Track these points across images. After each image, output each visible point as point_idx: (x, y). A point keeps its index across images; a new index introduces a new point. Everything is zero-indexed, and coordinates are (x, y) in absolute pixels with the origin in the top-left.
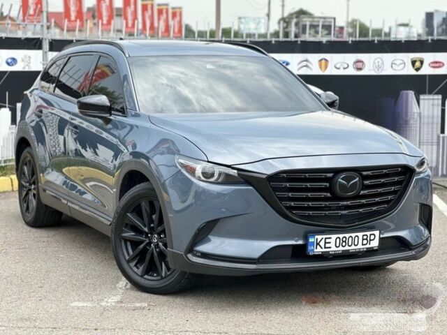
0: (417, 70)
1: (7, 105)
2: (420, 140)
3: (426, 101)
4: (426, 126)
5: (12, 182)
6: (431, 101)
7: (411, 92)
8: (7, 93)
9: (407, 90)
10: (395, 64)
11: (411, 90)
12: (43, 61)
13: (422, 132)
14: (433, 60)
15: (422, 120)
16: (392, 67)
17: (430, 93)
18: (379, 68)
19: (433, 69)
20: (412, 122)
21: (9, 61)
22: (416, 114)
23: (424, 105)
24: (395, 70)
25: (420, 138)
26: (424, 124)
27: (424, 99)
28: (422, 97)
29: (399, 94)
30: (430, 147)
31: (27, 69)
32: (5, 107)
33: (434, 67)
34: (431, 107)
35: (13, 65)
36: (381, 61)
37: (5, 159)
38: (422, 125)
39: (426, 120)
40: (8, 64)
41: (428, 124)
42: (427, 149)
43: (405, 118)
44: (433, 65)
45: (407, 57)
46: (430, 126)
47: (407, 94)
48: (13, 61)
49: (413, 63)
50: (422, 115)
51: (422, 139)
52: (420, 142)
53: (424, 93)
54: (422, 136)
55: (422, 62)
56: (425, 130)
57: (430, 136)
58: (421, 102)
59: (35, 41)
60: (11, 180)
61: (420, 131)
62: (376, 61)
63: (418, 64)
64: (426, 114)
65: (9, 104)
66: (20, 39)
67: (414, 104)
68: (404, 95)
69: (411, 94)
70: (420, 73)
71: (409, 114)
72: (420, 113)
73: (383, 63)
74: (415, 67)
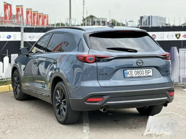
0: (178, 38)
1: (7, 55)
2: (179, 67)
3: (182, 51)
4: (182, 61)
5: (10, 87)
6: (184, 51)
7: (176, 47)
8: (7, 50)
9: (174, 47)
10: (169, 36)
11: (175, 47)
12: (21, 36)
13: (180, 64)
14: (184, 34)
15: (180, 59)
16: (167, 37)
17: (183, 48)
18: (162, 38)
19: (184, 38)
20: (176, 59)
21: (8, 37)
22: (177, 57)
23: (181, 53)
24: (169, 38)
25: (179, 66)
26: (181, 60)
27: (181, 50)
28: (180, 49)
29: (171, 48)
30: (183, 70)
31: (15, 40)
32: (6, 56)
33: (185, 37)
34: (184, 53)
35: (9, 38)
36: (163, 35)
37: (7, 78)
38: (180, 61)
39: (182, 59)
40: (8, 38)
41: (183, 60)
42: (182, 71)
43: (173, 58)
44: (184, 36)
45: (174, 33)
46: (184, 61)
47: (174, 48)
48: (9, 37)
49: (176, 35)
50: (180, 56)
51: (180, 66)
52: (179, 68)
53: (181, 48)
54: (180, 65)
55: (180, 35)
56: (182, 63)
57: (183, 65)
58: (180, 51)
59: (18, 28)
60: (9, 86)
61: (179, 63)
62: (161, 35)
63: (178, 36)
64: (182, 56)
65: (8, 55)
66: (12, 27)
67: (177, 52)
68: (173, 49)
69: (176, 48)
70: (179, 39)
71: (175, 56)
72: (179, 56)
73: (164, 36)
74: (177, 37)
